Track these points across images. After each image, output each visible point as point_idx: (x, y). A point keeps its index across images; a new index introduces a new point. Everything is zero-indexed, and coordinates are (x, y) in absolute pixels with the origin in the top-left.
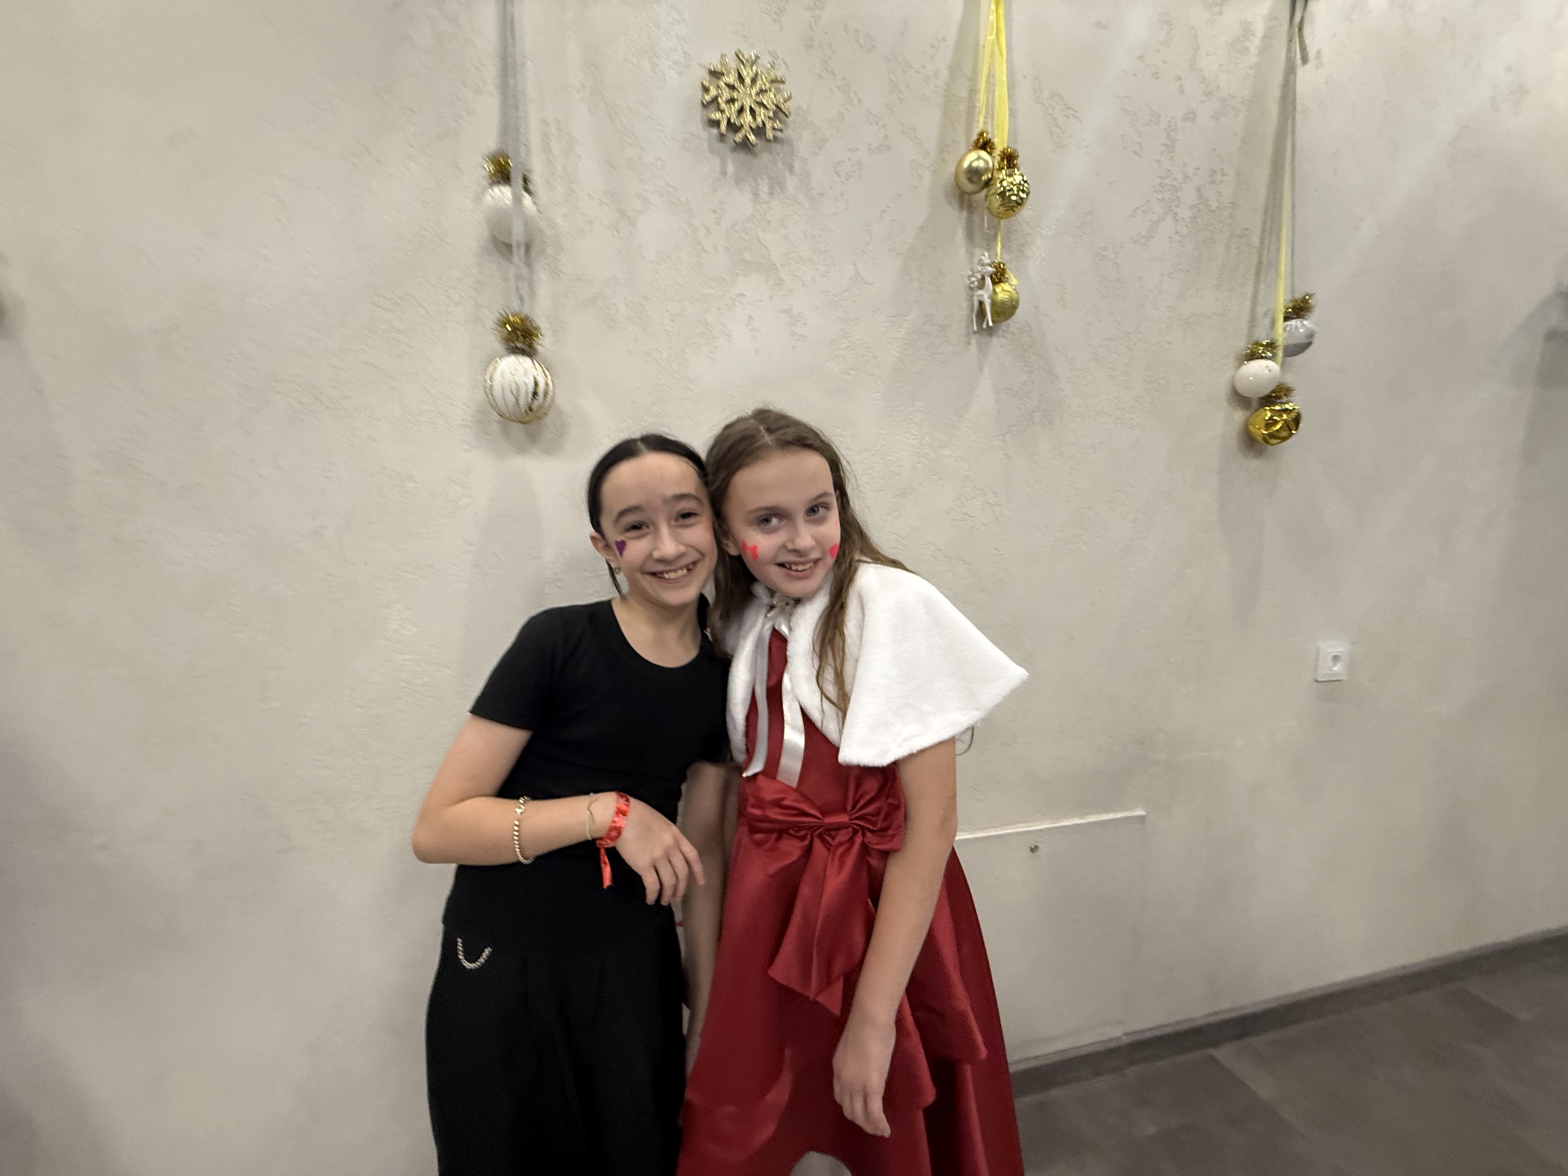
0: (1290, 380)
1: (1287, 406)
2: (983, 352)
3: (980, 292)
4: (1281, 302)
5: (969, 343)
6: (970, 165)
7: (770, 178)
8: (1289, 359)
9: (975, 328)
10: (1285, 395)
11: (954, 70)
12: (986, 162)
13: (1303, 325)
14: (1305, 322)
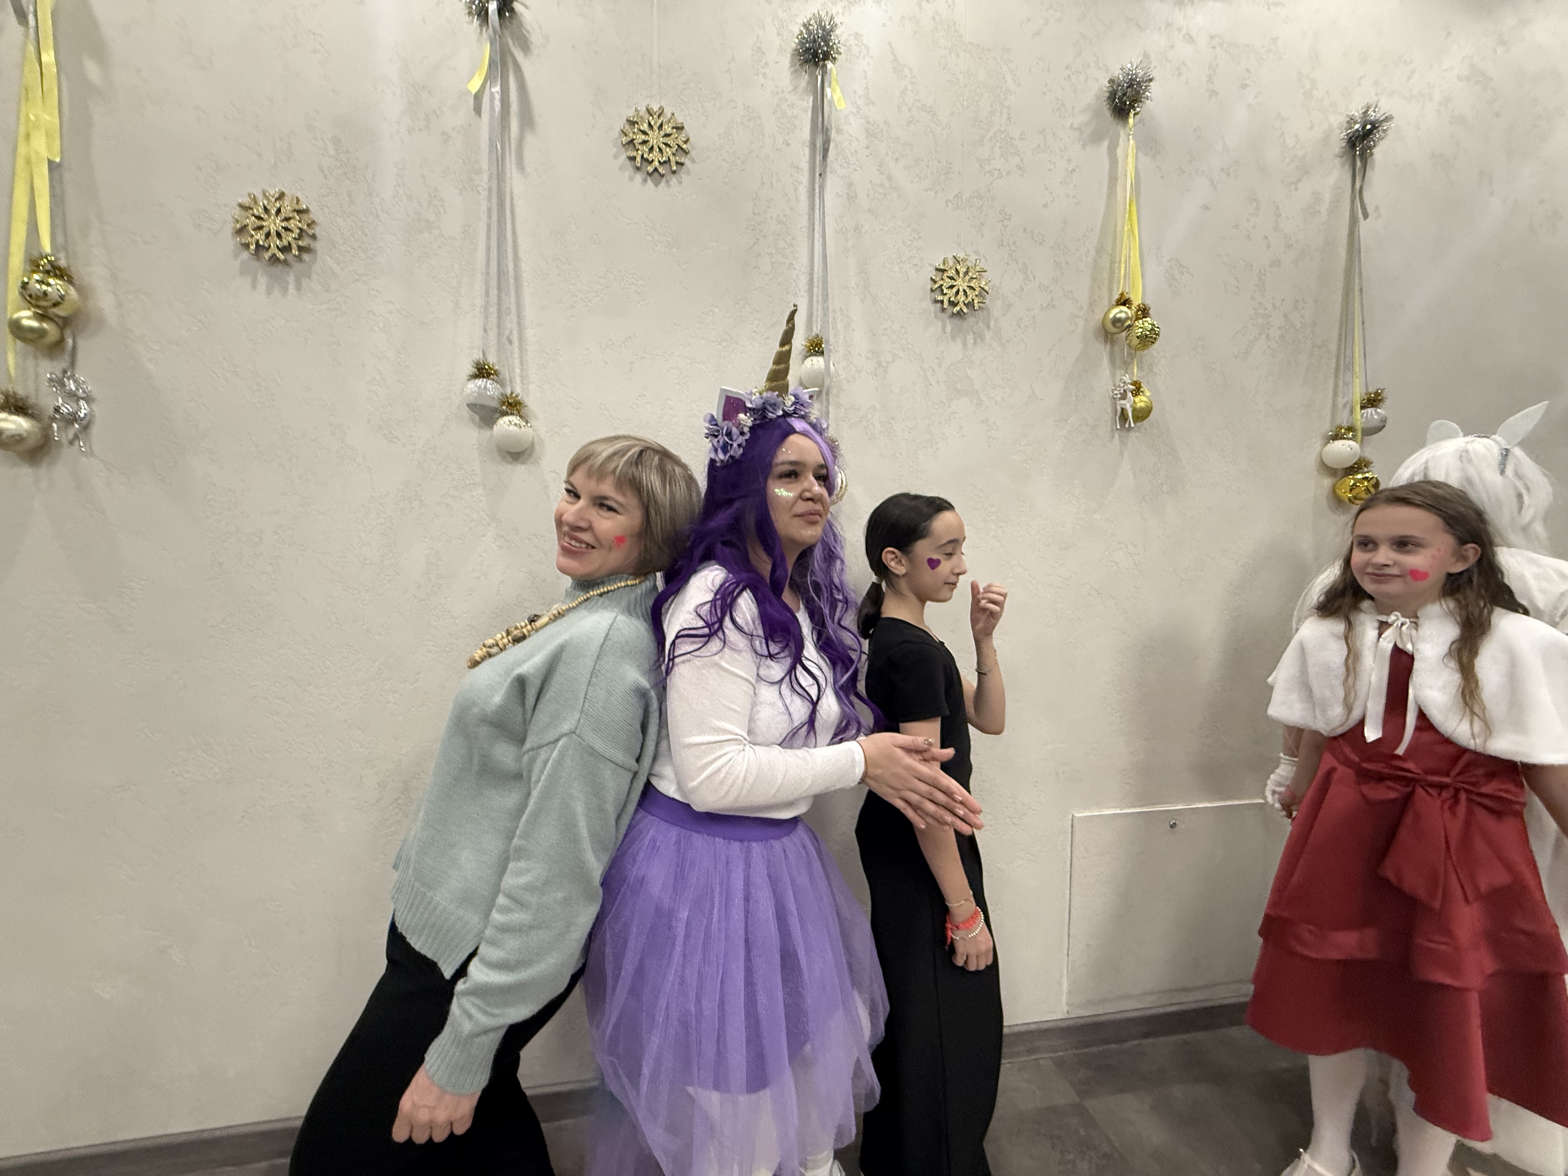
0: (1368, 454)
1: (1367, 475)
2: (1123, 443)
3: (1122, 402)
4: (1358, 394)
5: (1113, 437)
6: (1115, 316)
7: (974, 333)
8: (1366, 438)
9: (1118, 427)
10: (1365, 466)
11: (1099, 251)
12: (1126, 313)
13: (1377, 413)
14: (1378, 410)
